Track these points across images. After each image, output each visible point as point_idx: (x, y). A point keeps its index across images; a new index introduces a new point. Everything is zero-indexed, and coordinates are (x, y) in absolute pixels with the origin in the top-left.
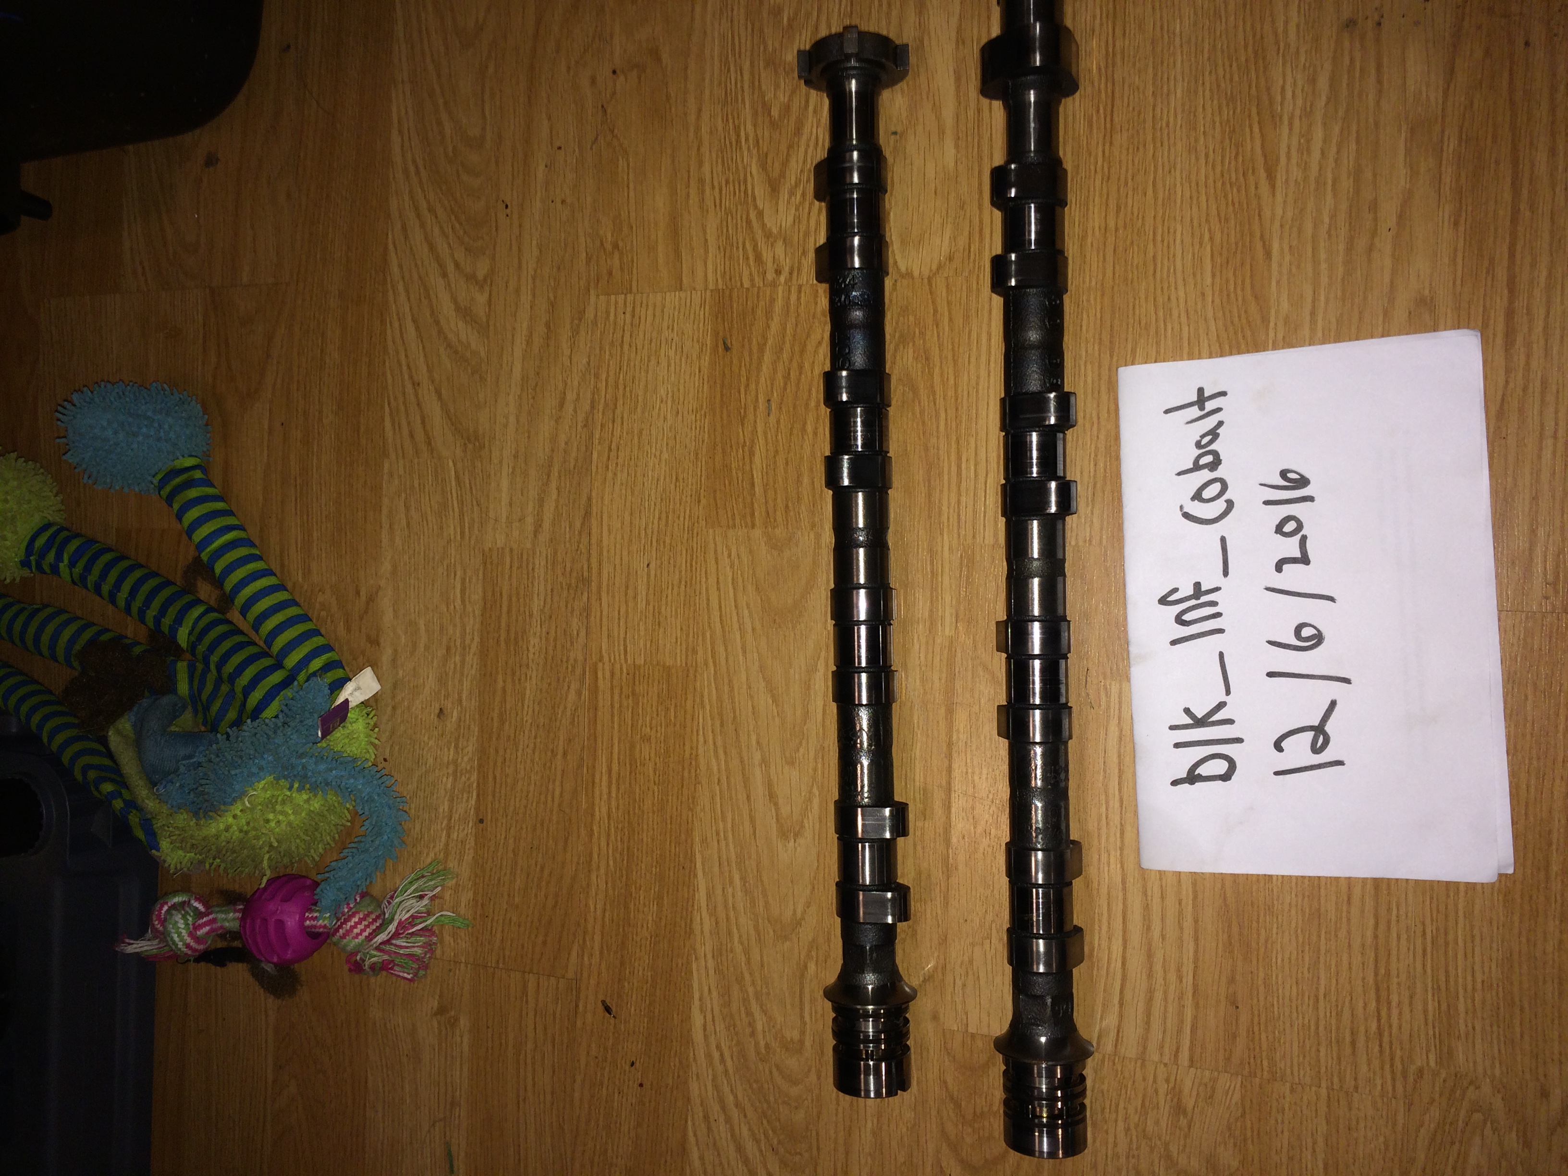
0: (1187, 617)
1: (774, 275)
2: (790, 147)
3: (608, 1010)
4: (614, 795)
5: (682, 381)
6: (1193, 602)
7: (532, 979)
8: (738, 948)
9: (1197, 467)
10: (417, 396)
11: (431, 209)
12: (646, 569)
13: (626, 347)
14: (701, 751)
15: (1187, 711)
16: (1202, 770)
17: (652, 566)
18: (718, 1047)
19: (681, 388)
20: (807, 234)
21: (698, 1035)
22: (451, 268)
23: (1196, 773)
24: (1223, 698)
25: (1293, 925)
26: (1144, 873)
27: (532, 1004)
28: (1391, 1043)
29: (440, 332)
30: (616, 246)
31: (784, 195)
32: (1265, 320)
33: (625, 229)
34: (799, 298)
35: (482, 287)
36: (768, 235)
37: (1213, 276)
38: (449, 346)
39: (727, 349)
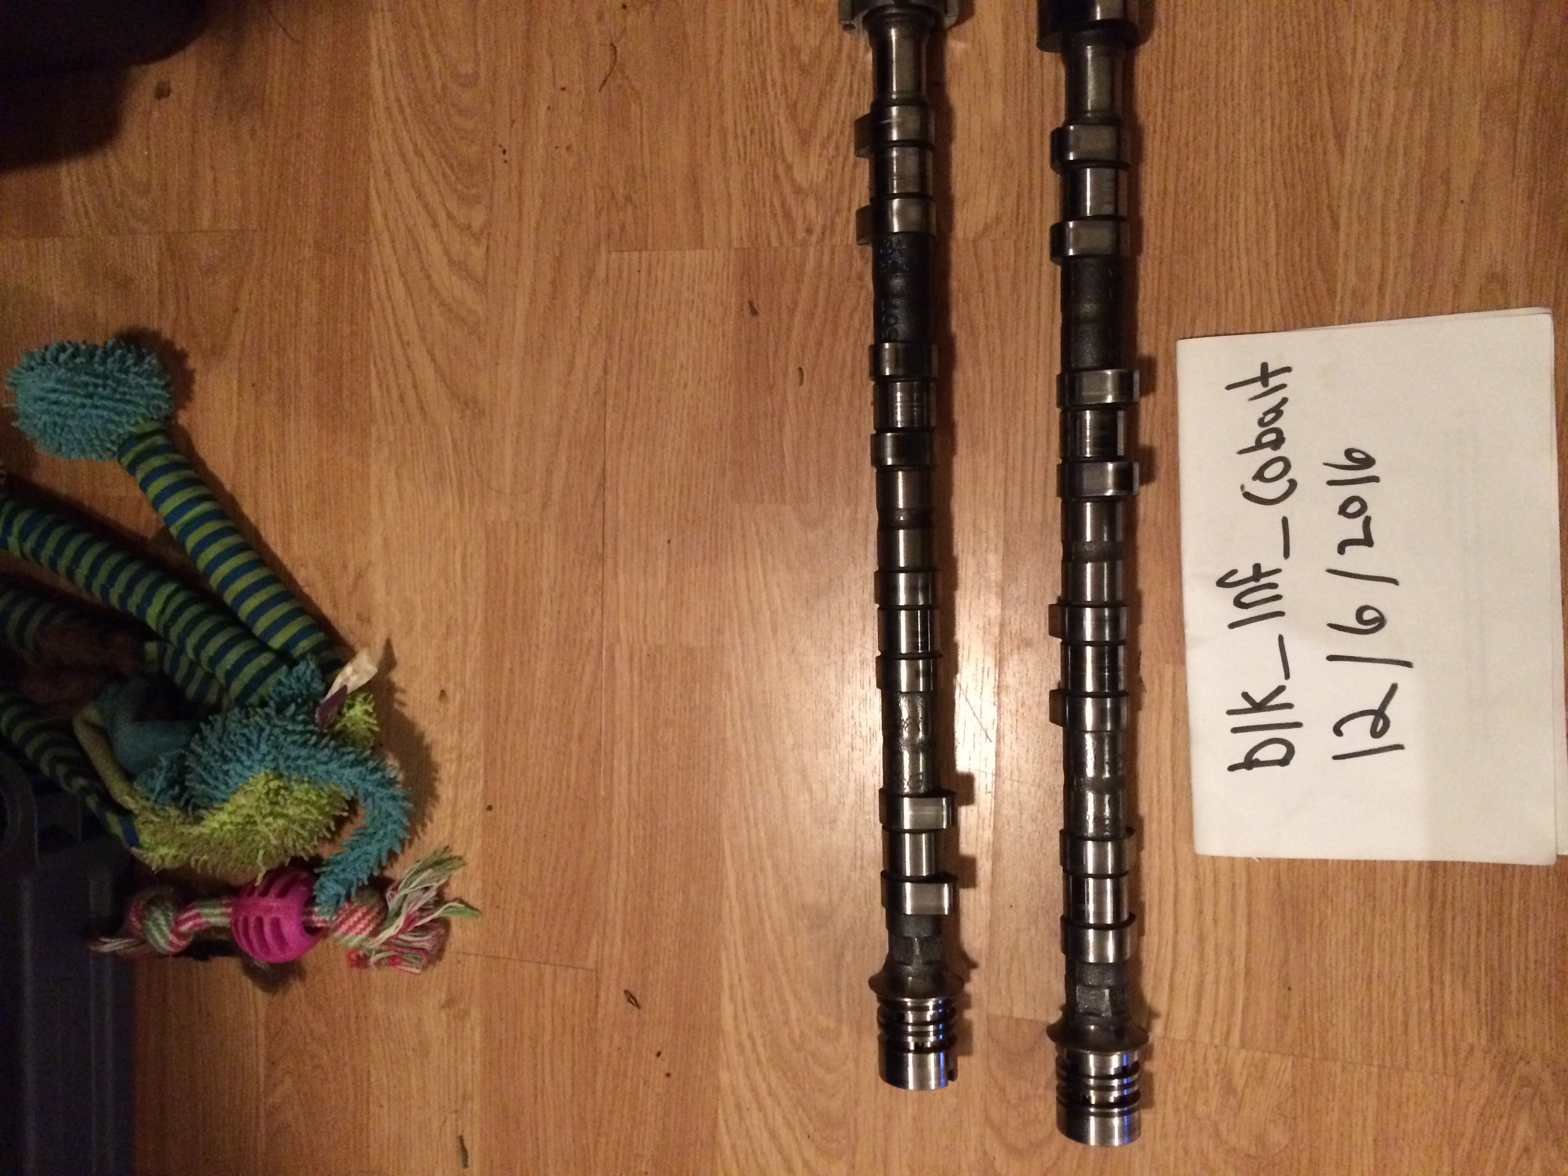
0: (1246, 600)
1: (804, 234)
2: (822, 95)
3: (631, 998)
4: (634, 778)
5: (704, 347)
6: (1252, 584)
7: (548, 970)
8: (771, 938)
9: (1259, 445)
10: (407, 357)
11: (418, 153)
12: (666, 546)
13: (641, 308)
14: (729, 734)
15: (1246, 696)
16: (1260, 755)
17: (674, 542)
18: (750, 1037)
19: (704, 354)
20: (841, 191)
21: (728, 1023)
22: (442, 216)
23: (1254, 757)
24: (1283, 682)
25: (1348, 906)
26: (1196, 857)
27: (548, 993)
28: (1443, 1023)
29: (432, 288)
30: (628, 198)
31: (815, 148)
32: (1332, 293)
33: (639, 179)
34: (832, 259)
35: (478, 240)
36: (798, 191)
37: (1278, 244)
38: (442, 304)
39: (754, 312)
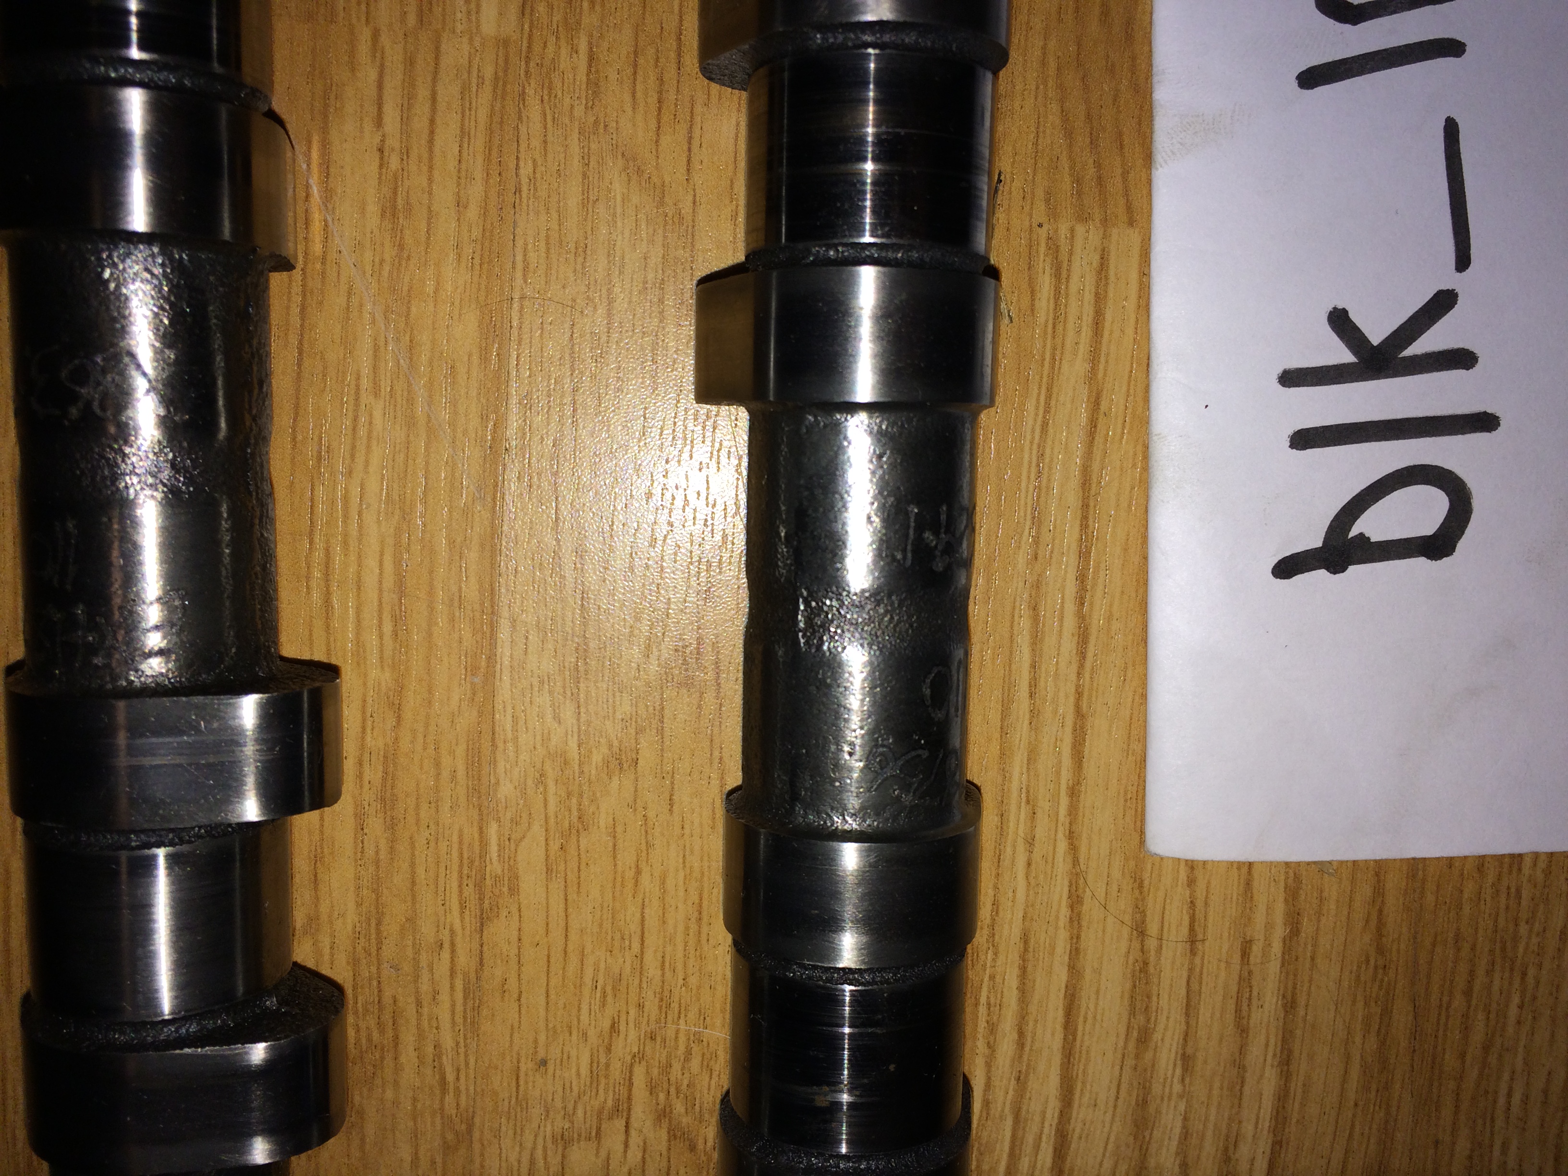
15: (1341, 322)
16: (1372, 524)
23: (1354, 532)
24: (1449, 280)
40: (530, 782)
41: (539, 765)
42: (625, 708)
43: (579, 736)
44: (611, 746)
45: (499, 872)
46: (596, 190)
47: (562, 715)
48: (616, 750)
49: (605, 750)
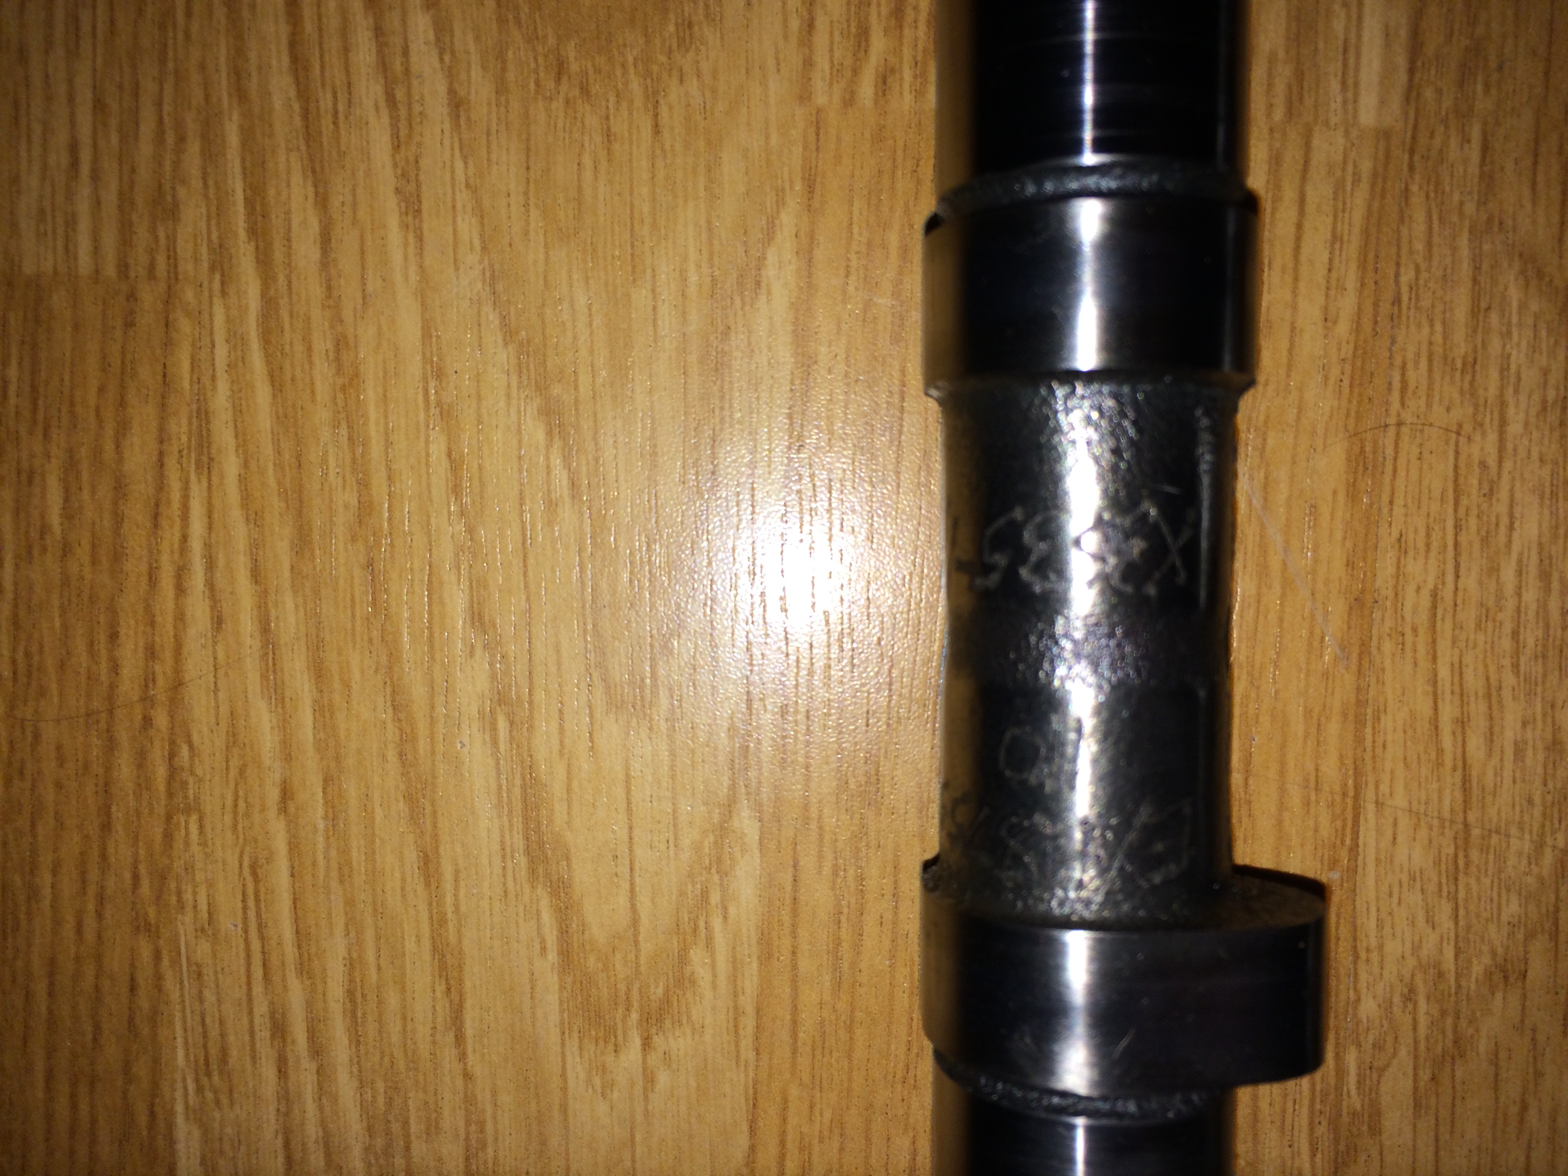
40: (1397, 1000)
41: (1408, 977)
42: (1513, 908)
43: (1456, 943)
44: (1494, 954)
45: (1358, 1106)
46: (1488, 297)
47: (1436, 918)
48: (1500, 960)
49: (1487, 960)
